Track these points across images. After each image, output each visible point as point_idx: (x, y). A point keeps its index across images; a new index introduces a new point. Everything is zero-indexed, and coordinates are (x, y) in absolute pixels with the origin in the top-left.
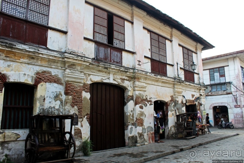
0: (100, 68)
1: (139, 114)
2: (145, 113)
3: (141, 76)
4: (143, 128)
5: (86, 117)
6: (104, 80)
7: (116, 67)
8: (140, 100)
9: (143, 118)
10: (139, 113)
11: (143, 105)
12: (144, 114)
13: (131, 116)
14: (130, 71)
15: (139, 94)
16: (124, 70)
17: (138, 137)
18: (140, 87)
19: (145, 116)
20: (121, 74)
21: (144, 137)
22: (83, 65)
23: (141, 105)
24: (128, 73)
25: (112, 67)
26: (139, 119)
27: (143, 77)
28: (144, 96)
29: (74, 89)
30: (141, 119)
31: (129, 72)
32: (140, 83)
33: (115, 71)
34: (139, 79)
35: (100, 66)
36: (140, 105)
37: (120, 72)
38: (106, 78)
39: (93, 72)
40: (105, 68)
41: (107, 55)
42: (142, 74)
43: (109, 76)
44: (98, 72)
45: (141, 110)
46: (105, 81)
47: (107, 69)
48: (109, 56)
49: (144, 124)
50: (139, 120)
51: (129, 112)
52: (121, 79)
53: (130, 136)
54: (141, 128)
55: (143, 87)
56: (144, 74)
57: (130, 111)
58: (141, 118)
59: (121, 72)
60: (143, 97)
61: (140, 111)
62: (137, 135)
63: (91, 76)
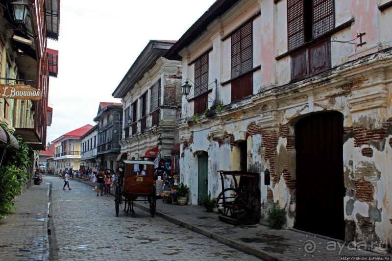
0: (290, 95)
1: (359, 169)
2: (378, 168)
3: (361, 73)
4: (371, 207)
5: (283, 174)
6: (301, 111)
7: (305, 83)
8: (365, 134)
9: (372, 180)
10: (360, 166)
11: (371, 147)
12: (377, 170)
13: (350, 173)
14: (332, 76)
15: (360, 119)
16: (319, 80)
17: (358, 227)
18: (362, 102)
19: (379, 176)
20: (325, 88)
21: (373, 231)
22: (271, 102)
23: (367, 146)
24: (333, 81)
25: (300, 86)
26: (362, 181)
27: (368, 73)
28: (374, 120)
29: (268, 136)
30: (367, 182)
31: (333, 78)
32: (362, 91)
33: (308, 89)
34: (360, 82)
35: (287, 93)
36: (364, 146)
37: (317, 87)
38: (303, 107)
39: (289, 105)
40: (295, 92)
41: (303, 65)
42: (353, 68)
43: (307, 102)
44: (293, 102)
45: (366, 159)
46: (303, 113)
47: (298, 92)
48: (307, 64)
49: (375, 197)
50: (362, 184)
51: (345, 166)
52: (327, 97)
53: (348, 219)
54: (366, 205)
55: (369, 98)
56: (361, 66)
57: (348, 163)
58: (366, 179)
59: (319, 85)
60: (371, 125)
61: (362, 162)
62: (356, 221)
63: (287, 111)
